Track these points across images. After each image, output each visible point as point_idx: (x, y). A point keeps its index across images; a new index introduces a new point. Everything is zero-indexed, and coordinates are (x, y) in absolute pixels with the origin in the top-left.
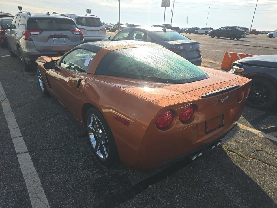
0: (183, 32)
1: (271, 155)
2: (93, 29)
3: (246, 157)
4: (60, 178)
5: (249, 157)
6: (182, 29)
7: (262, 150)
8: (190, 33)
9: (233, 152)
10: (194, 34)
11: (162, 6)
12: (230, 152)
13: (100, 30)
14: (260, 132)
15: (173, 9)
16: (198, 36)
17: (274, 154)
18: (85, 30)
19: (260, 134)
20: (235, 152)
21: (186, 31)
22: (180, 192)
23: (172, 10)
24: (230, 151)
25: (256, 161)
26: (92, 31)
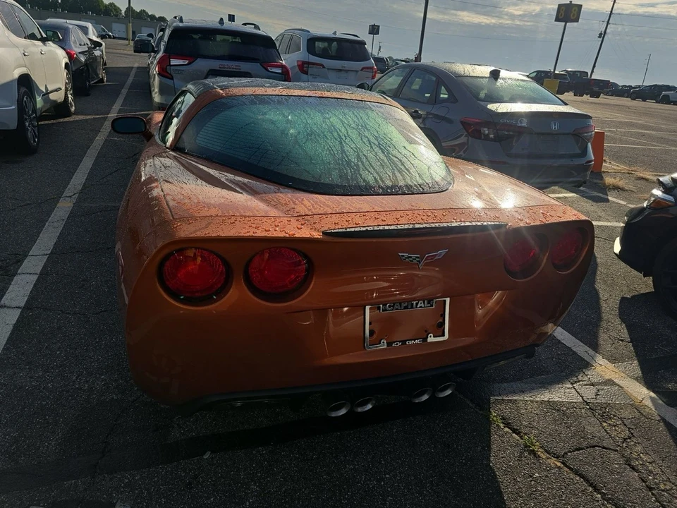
0: (626, 95)
1: (637, 471)
2: (343, 67)
3: (544, 456)
4: (31, 377)
5: (557, 458)
6: (623, 86)
7: (616, 451)
8: (644, 100)
9: (515, 431)
10: (657, 102)
11: (557, 19)
12: (507, 429)
13: (362, 70)
14: (653, 395)
15: (605, 32)
16: (659, 107)
17: (651, 472)
18: (324, 67)
19: (648, 403)
20: (518, 433)
21: (633, 92)
22: (270, 491)
23: (601, 34)
24: (508, 425)
25: (572, 476)
26: (341, 70)
